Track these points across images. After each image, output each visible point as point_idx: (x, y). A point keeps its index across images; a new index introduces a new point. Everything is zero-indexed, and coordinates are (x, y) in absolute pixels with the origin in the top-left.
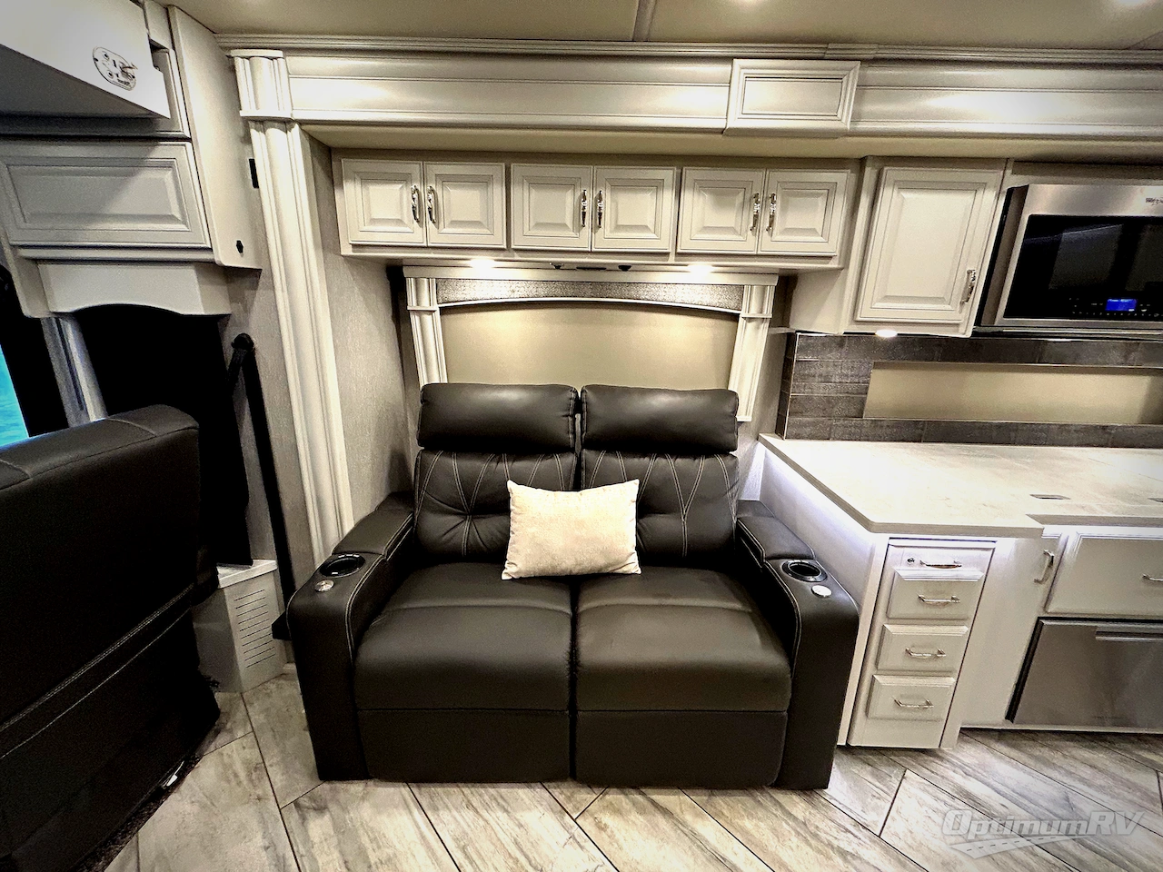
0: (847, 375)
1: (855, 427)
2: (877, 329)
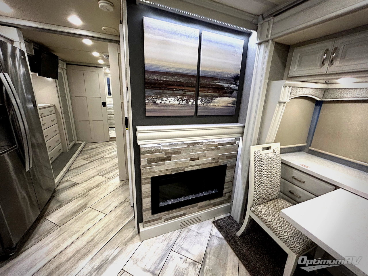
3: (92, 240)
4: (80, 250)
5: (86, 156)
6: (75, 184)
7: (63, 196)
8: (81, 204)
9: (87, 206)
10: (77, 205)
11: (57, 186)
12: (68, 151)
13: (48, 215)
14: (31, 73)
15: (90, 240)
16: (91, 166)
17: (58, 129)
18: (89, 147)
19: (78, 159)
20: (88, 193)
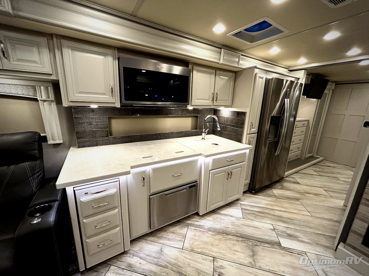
0: (99, 122)
1: (107, 140)
2: (91, 105)
3: (292, 219)
4: (283, 217)
5: (317, 169)
6: (298, 183)
7: (286, 184)
8: (296, 196)
9: (299, 200)
10: (293, 195)
11: (285, 177)
12: (304, 159)
13: (274, 189)
14: (301, 96)
15: (292, 218)
16: (319, 178)
17: (303, 140)
18: (325, 163)
19: (309, 168)
20: (304, 194)
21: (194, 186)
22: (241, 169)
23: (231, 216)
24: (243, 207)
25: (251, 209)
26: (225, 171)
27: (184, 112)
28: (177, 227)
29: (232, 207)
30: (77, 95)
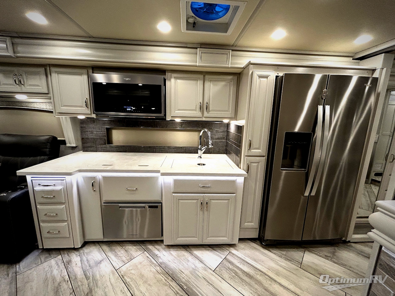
0: (98, 131)
1: (105, 148)
21: (157, 207)
22: (228, 203)
23: (201, 262)
24: (229, 257)
25: (238, 265)
26: (198, 199)
27: (183, 125)
28: (135, 247)
29: (214, 251)
30: (62, 108)
